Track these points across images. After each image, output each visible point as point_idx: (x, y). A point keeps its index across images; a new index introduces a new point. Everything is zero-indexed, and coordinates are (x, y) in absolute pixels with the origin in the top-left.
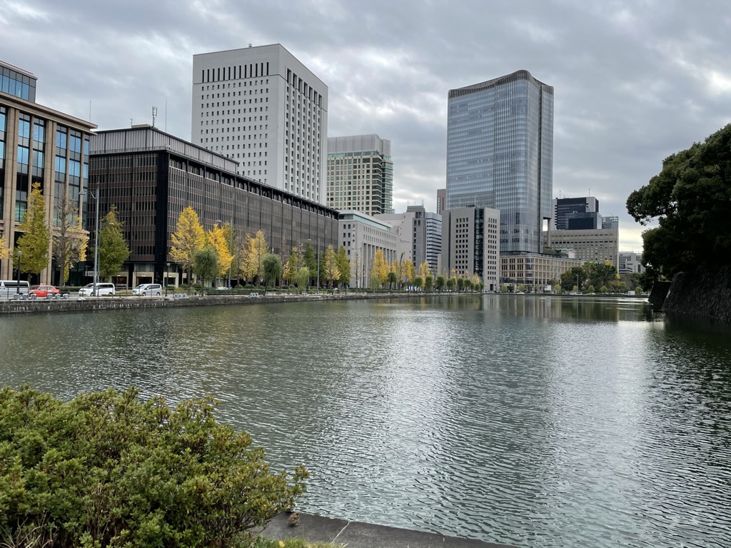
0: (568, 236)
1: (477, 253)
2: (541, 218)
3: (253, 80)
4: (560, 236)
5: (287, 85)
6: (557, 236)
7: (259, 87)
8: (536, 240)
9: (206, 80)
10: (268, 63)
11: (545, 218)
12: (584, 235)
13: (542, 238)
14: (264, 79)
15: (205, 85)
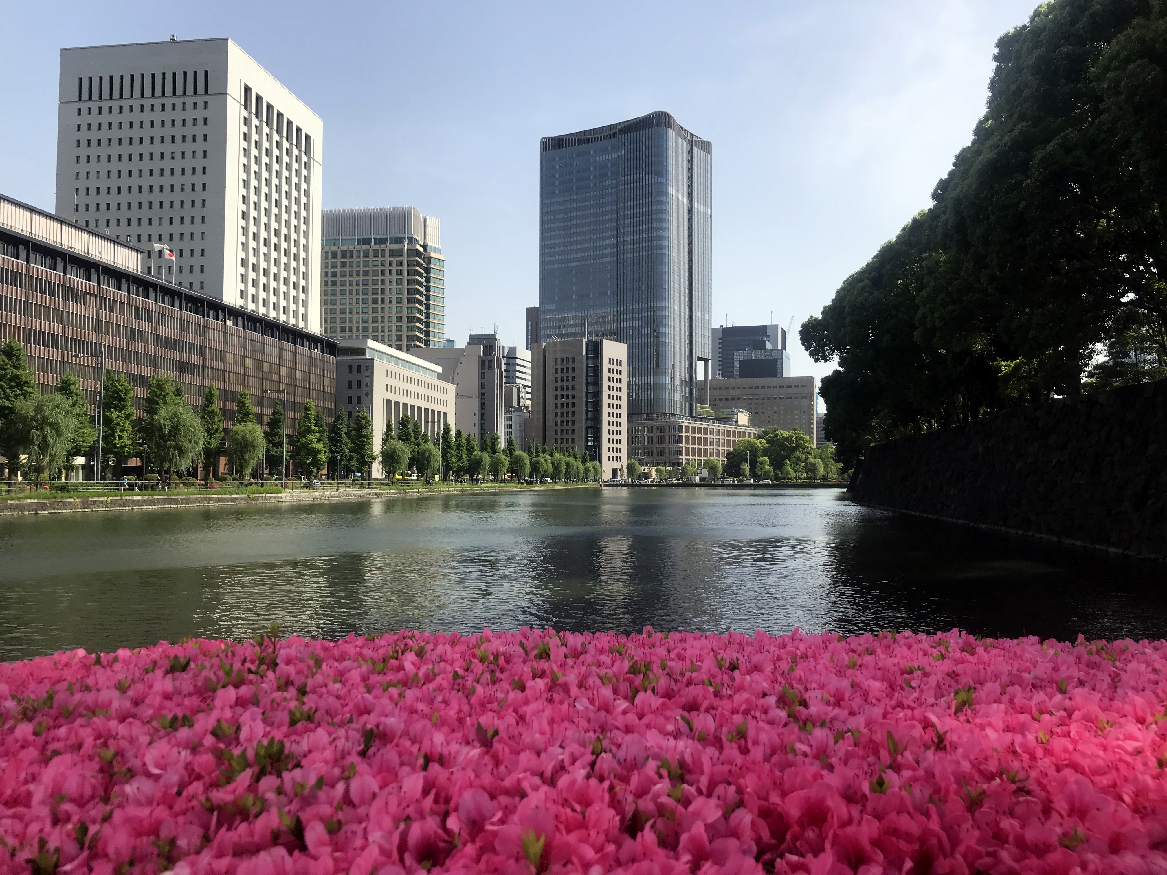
0: (739, 388)
1: (590, 415)
2: (695, 358)
3: (179, 101)
4: (727, 389)
5: (245, 113)
6: (721, 389)
7: (190, 114)
8: (687, 394)
9: (85, 96)
10: (206, 72)
11: (699, 359)
12: (763, 387)
13: (695, 391)
14: (200, 100)
15: (84, 107)
